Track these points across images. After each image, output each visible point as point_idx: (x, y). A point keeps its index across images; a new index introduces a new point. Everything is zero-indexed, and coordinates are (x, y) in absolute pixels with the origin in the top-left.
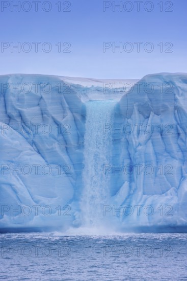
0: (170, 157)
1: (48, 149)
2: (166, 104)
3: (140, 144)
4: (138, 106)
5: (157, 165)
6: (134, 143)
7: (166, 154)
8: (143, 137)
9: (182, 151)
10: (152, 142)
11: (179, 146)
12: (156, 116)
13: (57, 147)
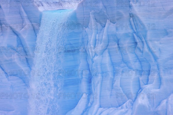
0: (127, 68)
1: (6, 61)
2: (121, 11)
3: (96, 54)
4: (94, 13)
5: (114, 76)
6: (90, 53)
7: (123, 65)
8: (100, 47)
9: (140, 61)
10: (109, 52)
11: (137, 56)
12: (112, 24)
13: (15, 58)
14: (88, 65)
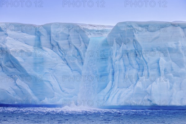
0: (132, 68)
1: (71, 63)
2: (129, 38)
3: (116, 60)
4: (116, 39)
5: (125, 72)
6: (114, 60)
7: (130, 66)
8: (118, 56)
9: (139, 65)
10: (123, 59)
11: (137, 62)
12: (125, 45)
13: (76, 61)
14: (113, 66)
